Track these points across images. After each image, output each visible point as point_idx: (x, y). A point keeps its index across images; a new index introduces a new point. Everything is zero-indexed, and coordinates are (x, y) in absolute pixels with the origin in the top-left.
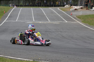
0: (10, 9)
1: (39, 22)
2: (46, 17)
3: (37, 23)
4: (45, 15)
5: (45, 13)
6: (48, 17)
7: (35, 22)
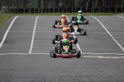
0: (6, 19)
1: (95, 57)
2: (115, 40)
3: (90, 58)
4: (111, 35)
5: (109, 31)
6: (119, 43)
7: (86, 55)
